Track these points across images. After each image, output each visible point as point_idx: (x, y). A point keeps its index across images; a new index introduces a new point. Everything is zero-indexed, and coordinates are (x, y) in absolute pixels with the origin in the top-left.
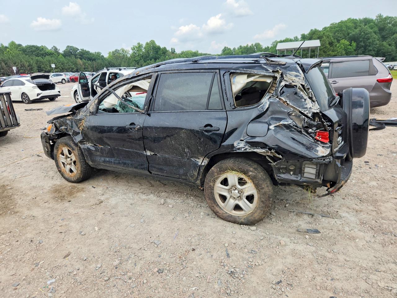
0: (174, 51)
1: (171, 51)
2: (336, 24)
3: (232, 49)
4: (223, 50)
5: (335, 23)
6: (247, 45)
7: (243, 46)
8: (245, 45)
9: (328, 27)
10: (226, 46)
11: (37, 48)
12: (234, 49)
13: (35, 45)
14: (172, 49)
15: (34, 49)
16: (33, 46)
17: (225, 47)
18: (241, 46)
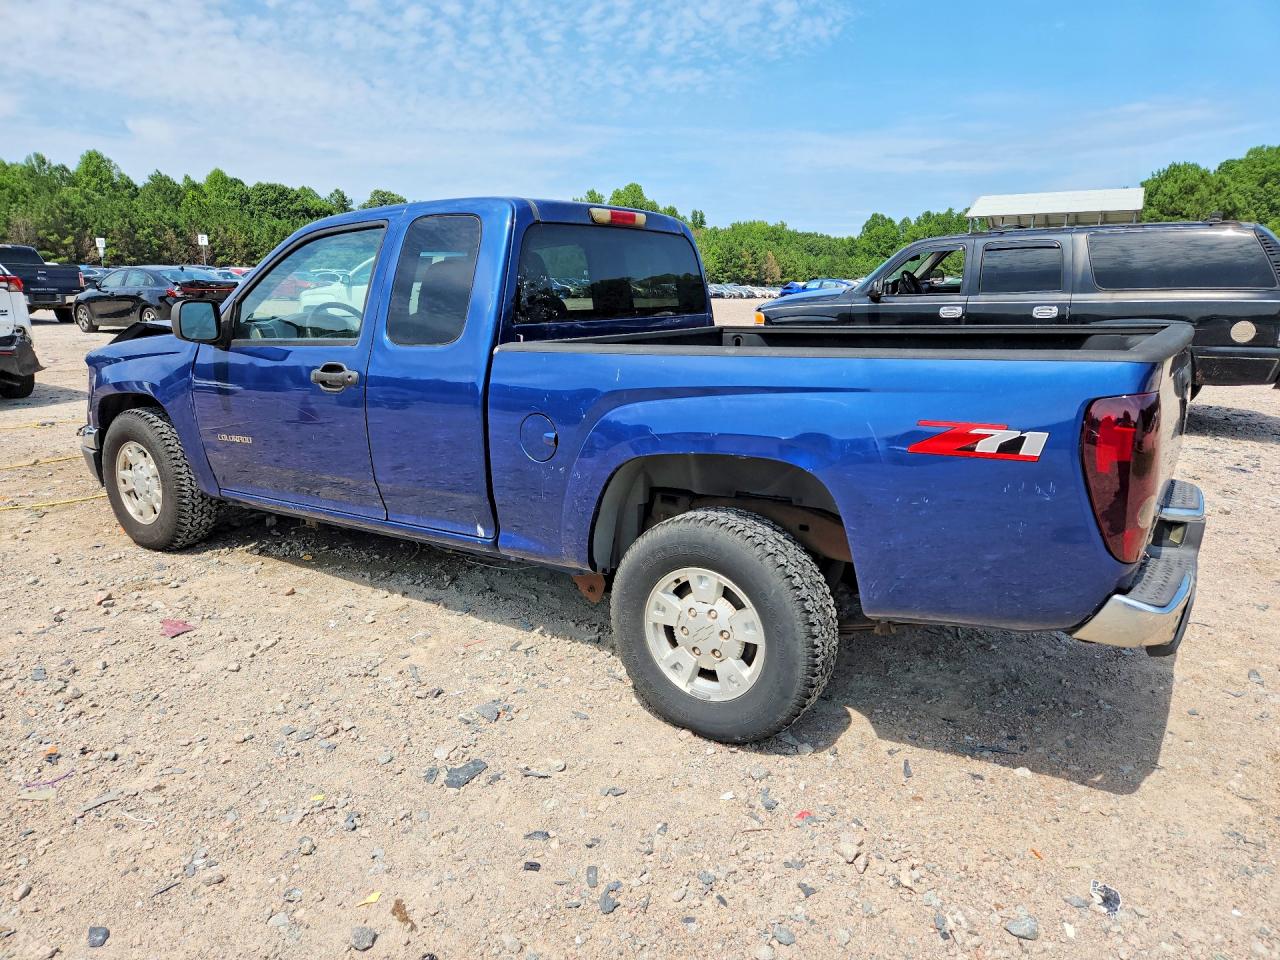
0: (702, 222)
1: (690, 220)
2: (1270, 149)
3: (897, 223)
4: (867, 223)
5: (1265, 149)
6: (950, 210)
7: (934, 212)
8: (943, 211)
9: (1240, 162)
10: (879, 213)
11: (283, 193)
12: (904, 220)
13: (278, 183)
14: (695, 214)
15: (272, 195)
16: (273, 187)
17: (875, 216)
18: (928, 214)
